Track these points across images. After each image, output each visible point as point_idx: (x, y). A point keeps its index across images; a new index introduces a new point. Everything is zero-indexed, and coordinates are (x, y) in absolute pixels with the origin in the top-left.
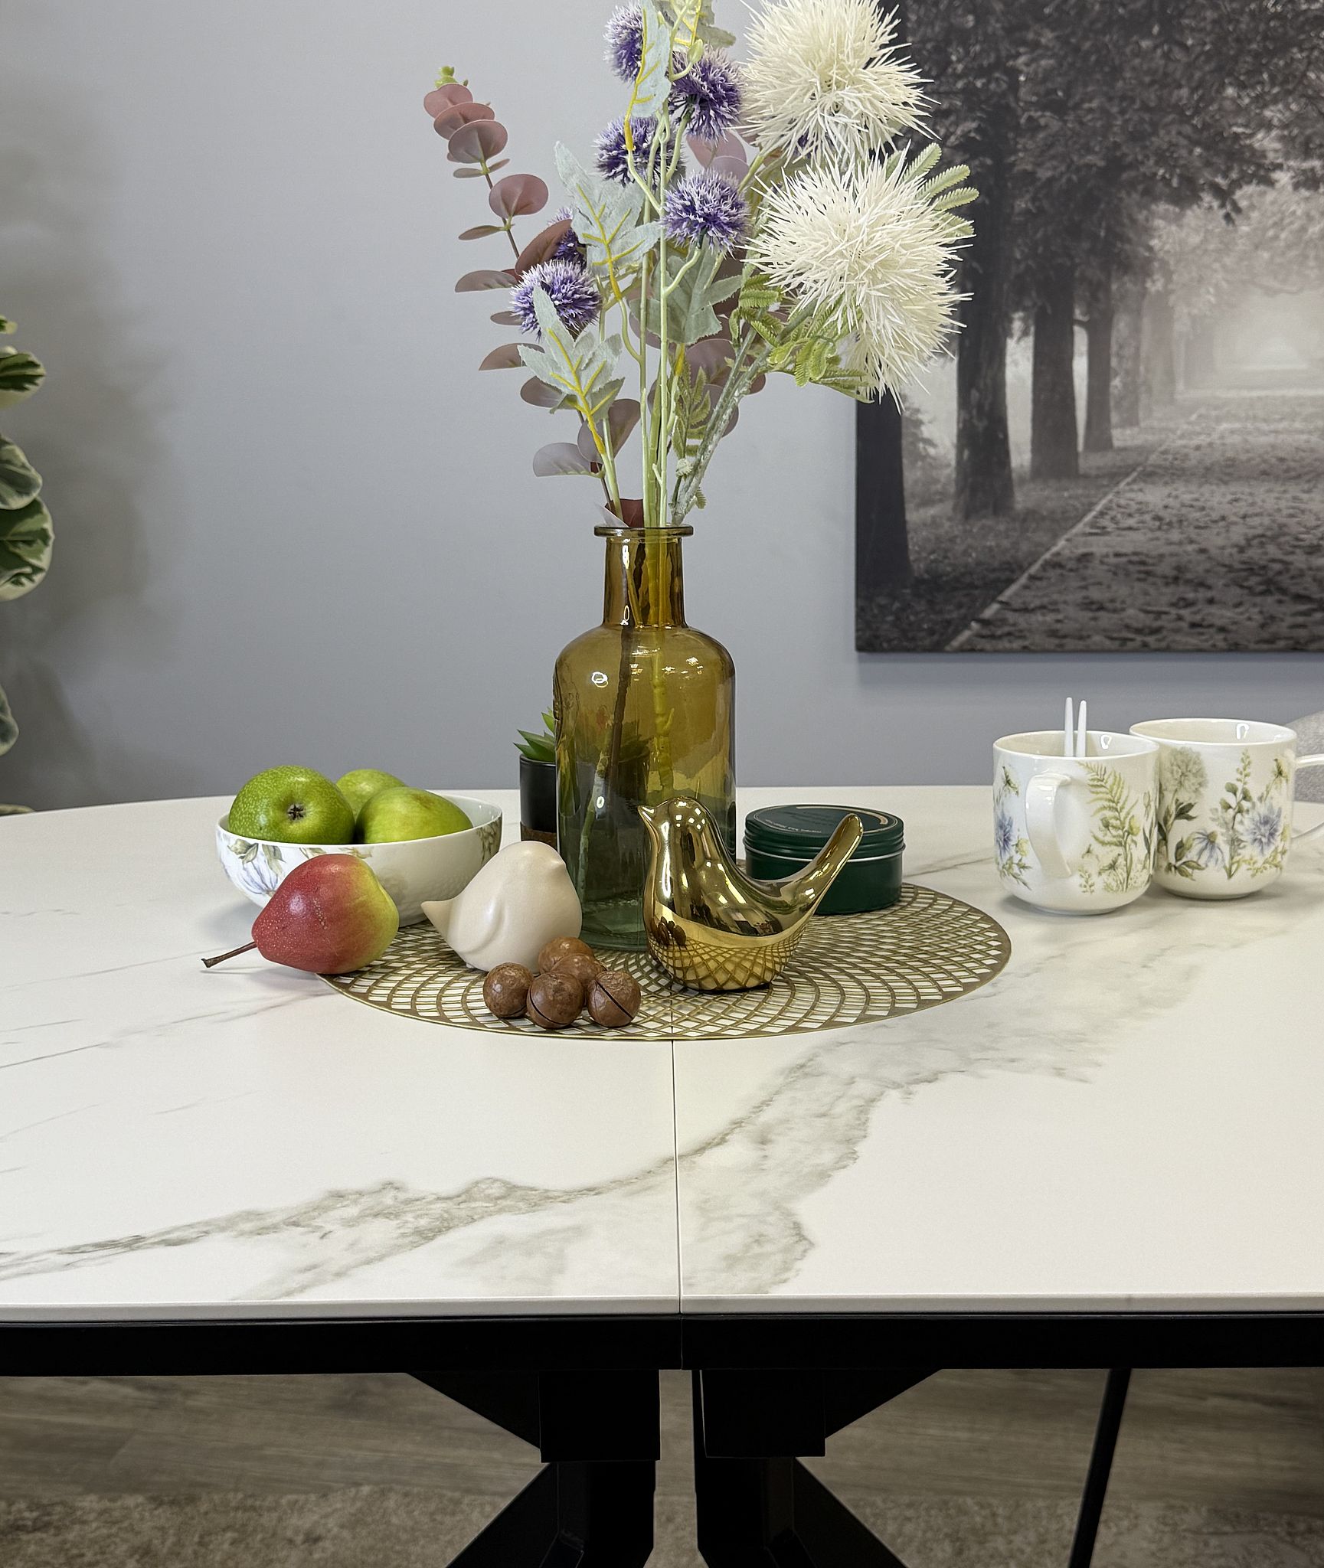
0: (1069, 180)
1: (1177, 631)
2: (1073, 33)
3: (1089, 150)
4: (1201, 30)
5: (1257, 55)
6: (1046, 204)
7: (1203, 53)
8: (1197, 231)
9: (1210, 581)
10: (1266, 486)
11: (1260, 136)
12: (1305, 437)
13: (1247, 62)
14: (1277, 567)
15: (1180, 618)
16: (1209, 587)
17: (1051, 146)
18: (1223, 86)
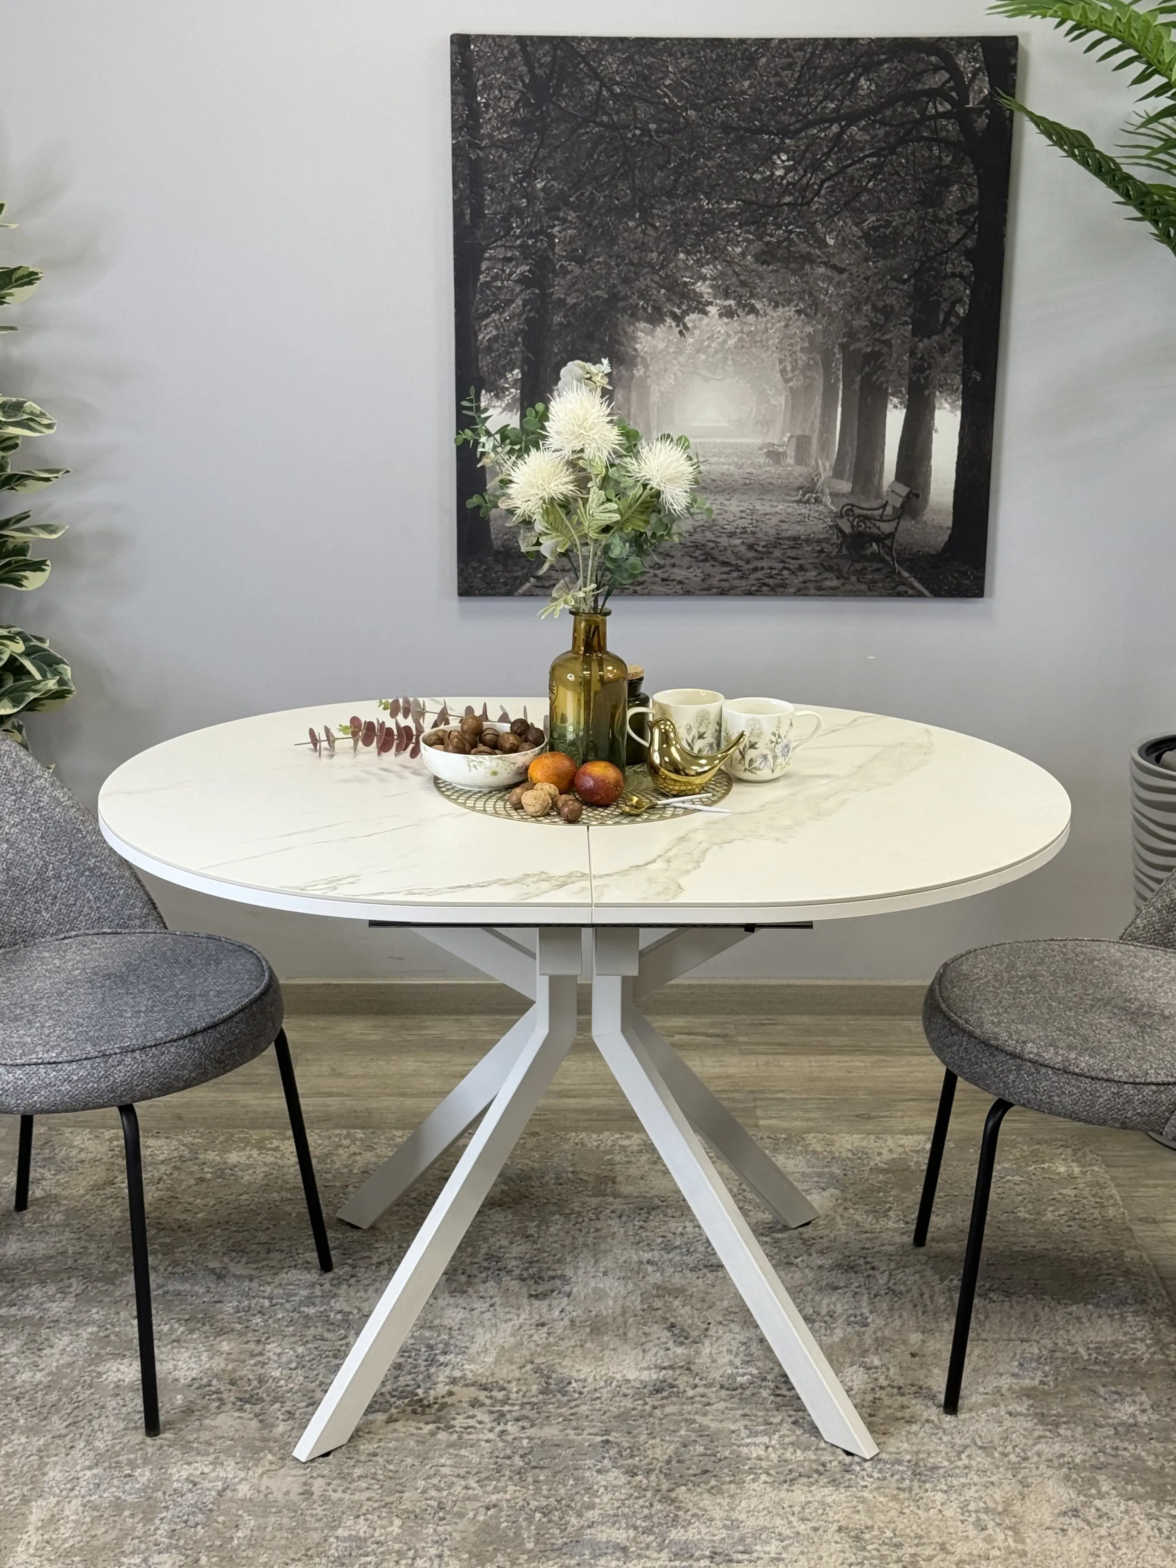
0: (586, 305)
1: (653, 583)
2: (587, 215)
3: (599, 288)
4: (664, 217)
5: (697, 235)
6: (572, 320)
7: (666, 231)
8: (663, 340)
9: (673, 553)
10: (705, 496)
11: (699, 284)
12: (726, 467)
13: (691, 239)
14: (711, 545)
15: (655, 576)
16: (672, 557)
17: (574, 284)
18: (677, 252)
